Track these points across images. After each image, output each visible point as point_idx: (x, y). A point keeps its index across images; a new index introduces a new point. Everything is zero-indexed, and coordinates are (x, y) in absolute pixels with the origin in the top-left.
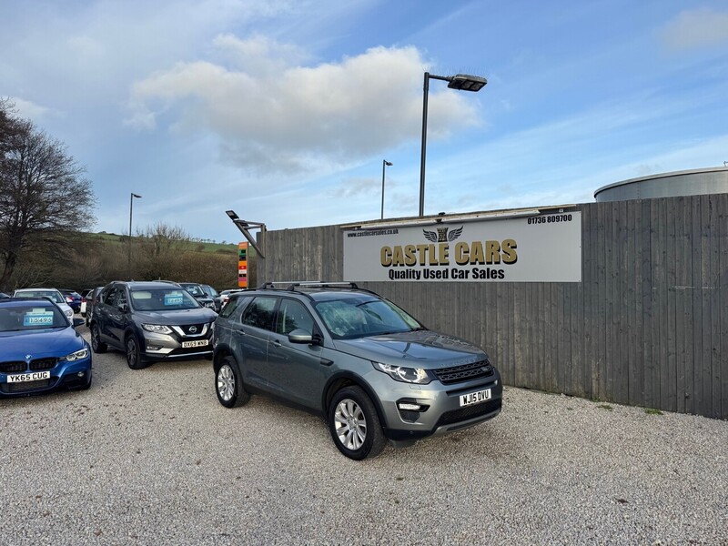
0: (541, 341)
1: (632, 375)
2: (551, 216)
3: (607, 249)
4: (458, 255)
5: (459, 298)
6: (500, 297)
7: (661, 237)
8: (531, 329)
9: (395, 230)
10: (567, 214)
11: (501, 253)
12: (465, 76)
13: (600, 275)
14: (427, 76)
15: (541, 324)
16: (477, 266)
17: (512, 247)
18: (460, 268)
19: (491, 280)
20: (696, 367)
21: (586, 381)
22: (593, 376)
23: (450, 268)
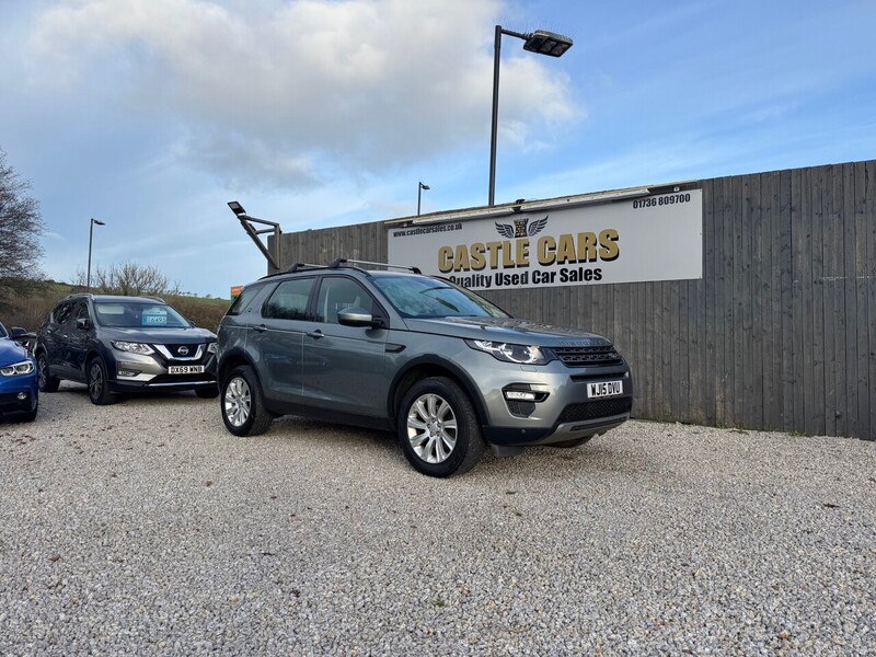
0: (649, 357)
1: (767, 394)
2: (664, 196)
3: (735, 236)
4: (541, 253)
5: (542, 308)
6: (596, 303)
7: (804, 217)
8: (636, 342)
9: (457, 224)
10: (684, 193)
11: (598, 247)
12: (547, 33)
13: (727, 268)
14: (499, 31)
15: (649, 335)
16: (567, 265)
17: (613, 239)
18: (543, 269)
19: (584, 282)
20: (850, 377)
21: (709, 404)
22: (718, 397)
23: (530, 270)
